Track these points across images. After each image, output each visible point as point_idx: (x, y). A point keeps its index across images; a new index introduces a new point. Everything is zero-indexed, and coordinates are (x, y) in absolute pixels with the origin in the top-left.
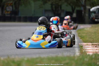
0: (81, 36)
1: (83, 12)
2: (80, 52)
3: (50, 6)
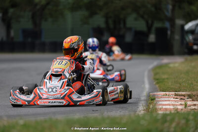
1: (169, 32)
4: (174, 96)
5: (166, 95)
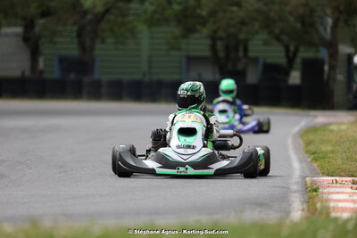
0: (314, 153)
1: (326, 68)
2: (306, 208)
3: (208, 42)
4: (350, 185)
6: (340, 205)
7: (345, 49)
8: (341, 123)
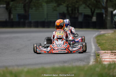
0: (99, 43)
1: (104, 16)
3: (66, 8)
4: (110, 53)
5: (106, 52)
6: (106, 60)
7: (110, 9)
8: (109, 33)
